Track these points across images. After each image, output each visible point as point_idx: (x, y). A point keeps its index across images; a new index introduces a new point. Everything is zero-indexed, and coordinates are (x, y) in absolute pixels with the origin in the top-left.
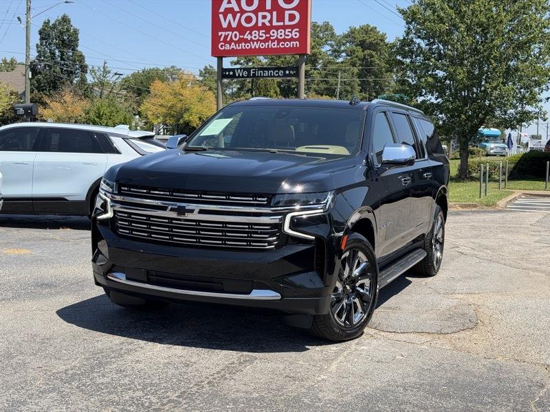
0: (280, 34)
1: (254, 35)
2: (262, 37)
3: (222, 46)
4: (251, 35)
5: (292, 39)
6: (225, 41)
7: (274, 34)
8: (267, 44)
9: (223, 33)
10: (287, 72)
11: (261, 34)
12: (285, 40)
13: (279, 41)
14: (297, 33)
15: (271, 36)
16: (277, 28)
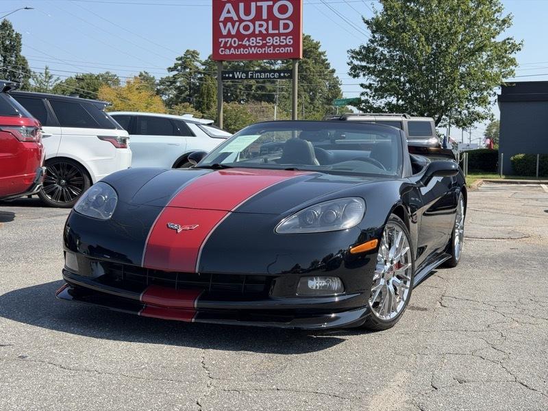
0: (275, 41)
1: (251, 41)
2: (259, 43)
3: (222, 51)
4: (249, 42)
5: (286, 45)
6: (225, 46)
7: (270, 40)
8: (264, 49)
9: (223, 40)
10: (282, 75)
11: (258, 41)
12: (280, 46)
13: (275, 47)
14: (291, 40)
15: (267, 42)
16: (273, 35)
